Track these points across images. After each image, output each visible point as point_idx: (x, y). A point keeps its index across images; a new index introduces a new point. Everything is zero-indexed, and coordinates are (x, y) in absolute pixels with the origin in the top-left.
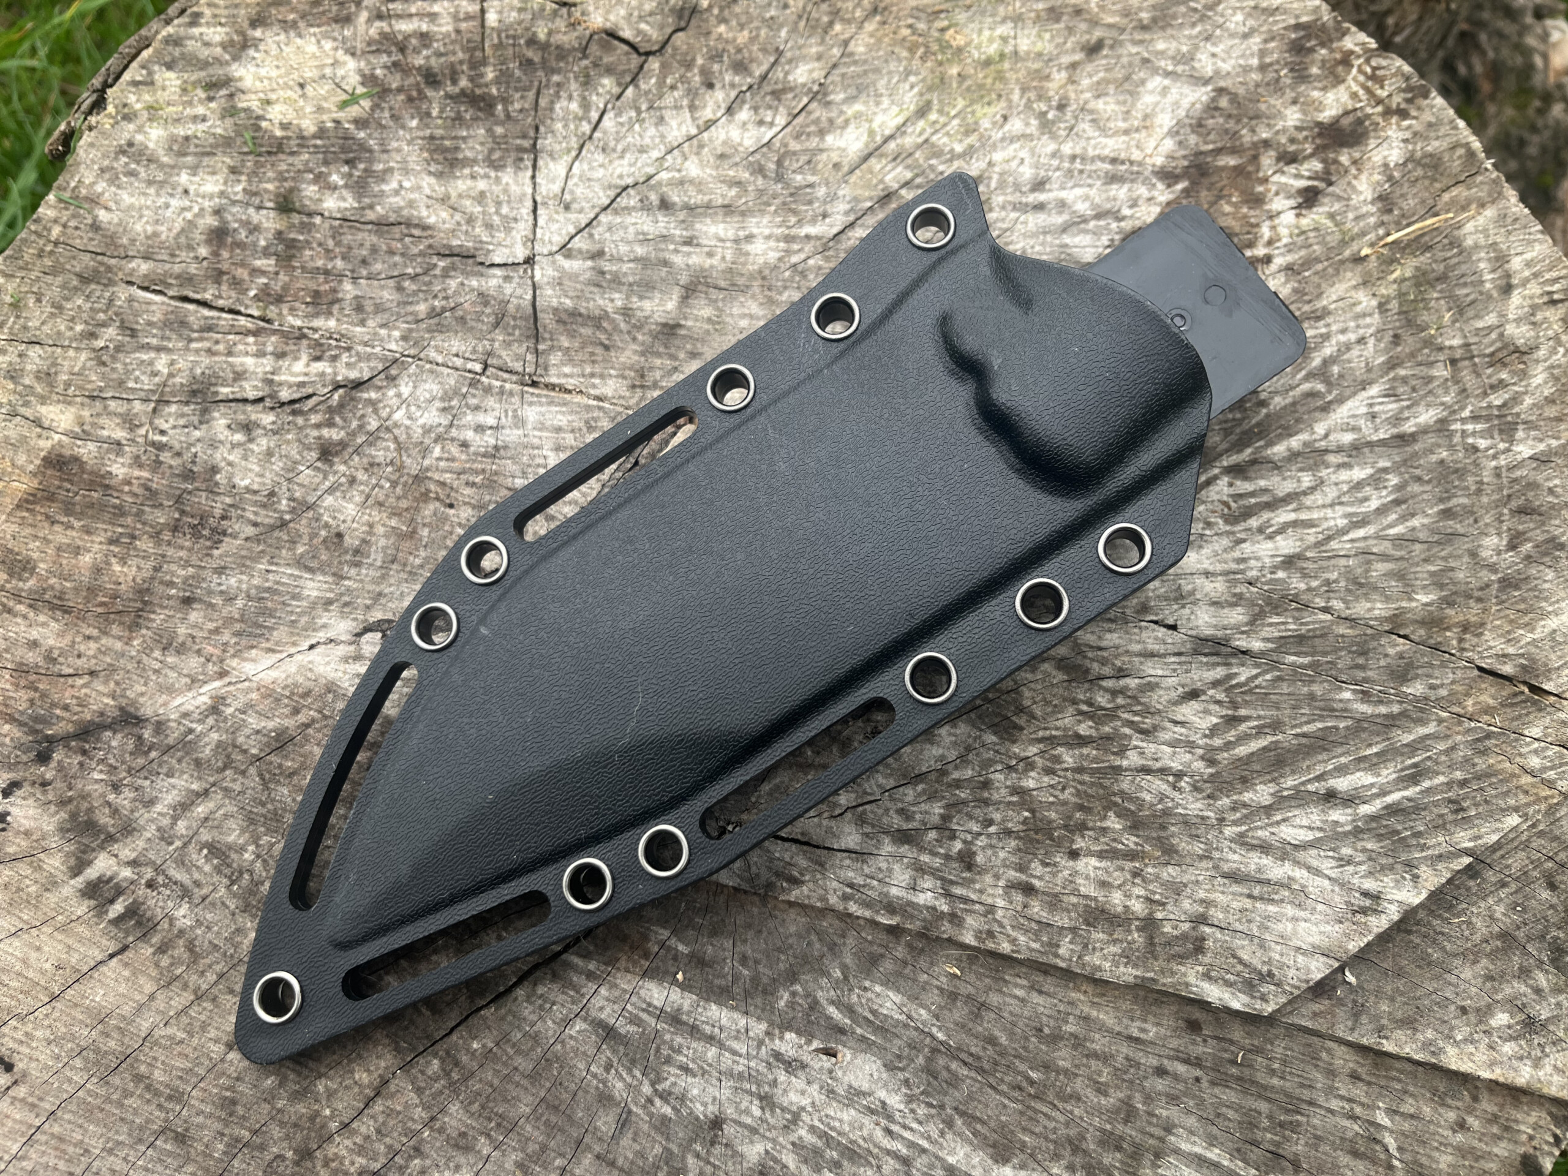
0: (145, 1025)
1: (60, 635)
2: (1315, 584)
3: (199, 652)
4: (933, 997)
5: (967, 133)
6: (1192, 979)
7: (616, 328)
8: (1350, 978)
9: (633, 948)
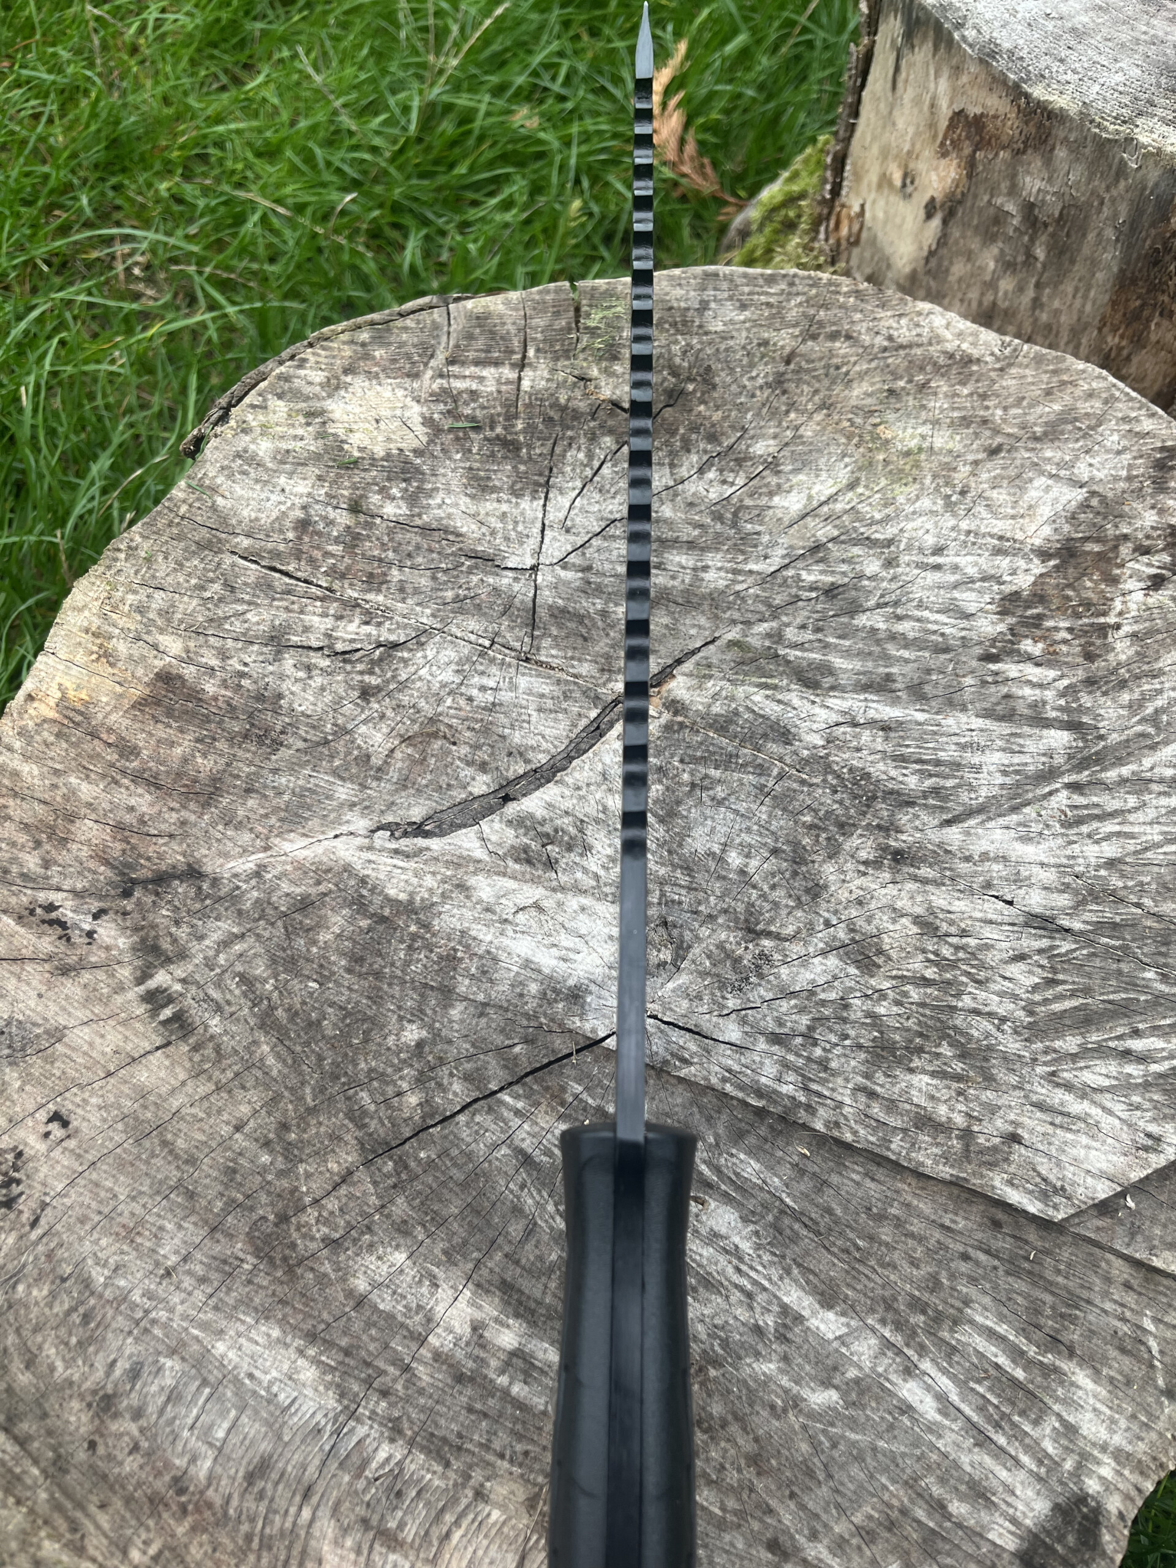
0: (175, 1104)
1: (152, 805)
2: (1130, 883)
3: (251, 830)
4: (786, 1171)
5: (886, 505)
6: (997, 1183)
7: (594, 625)
8: (1130, 1203)
9: (553, 1097)
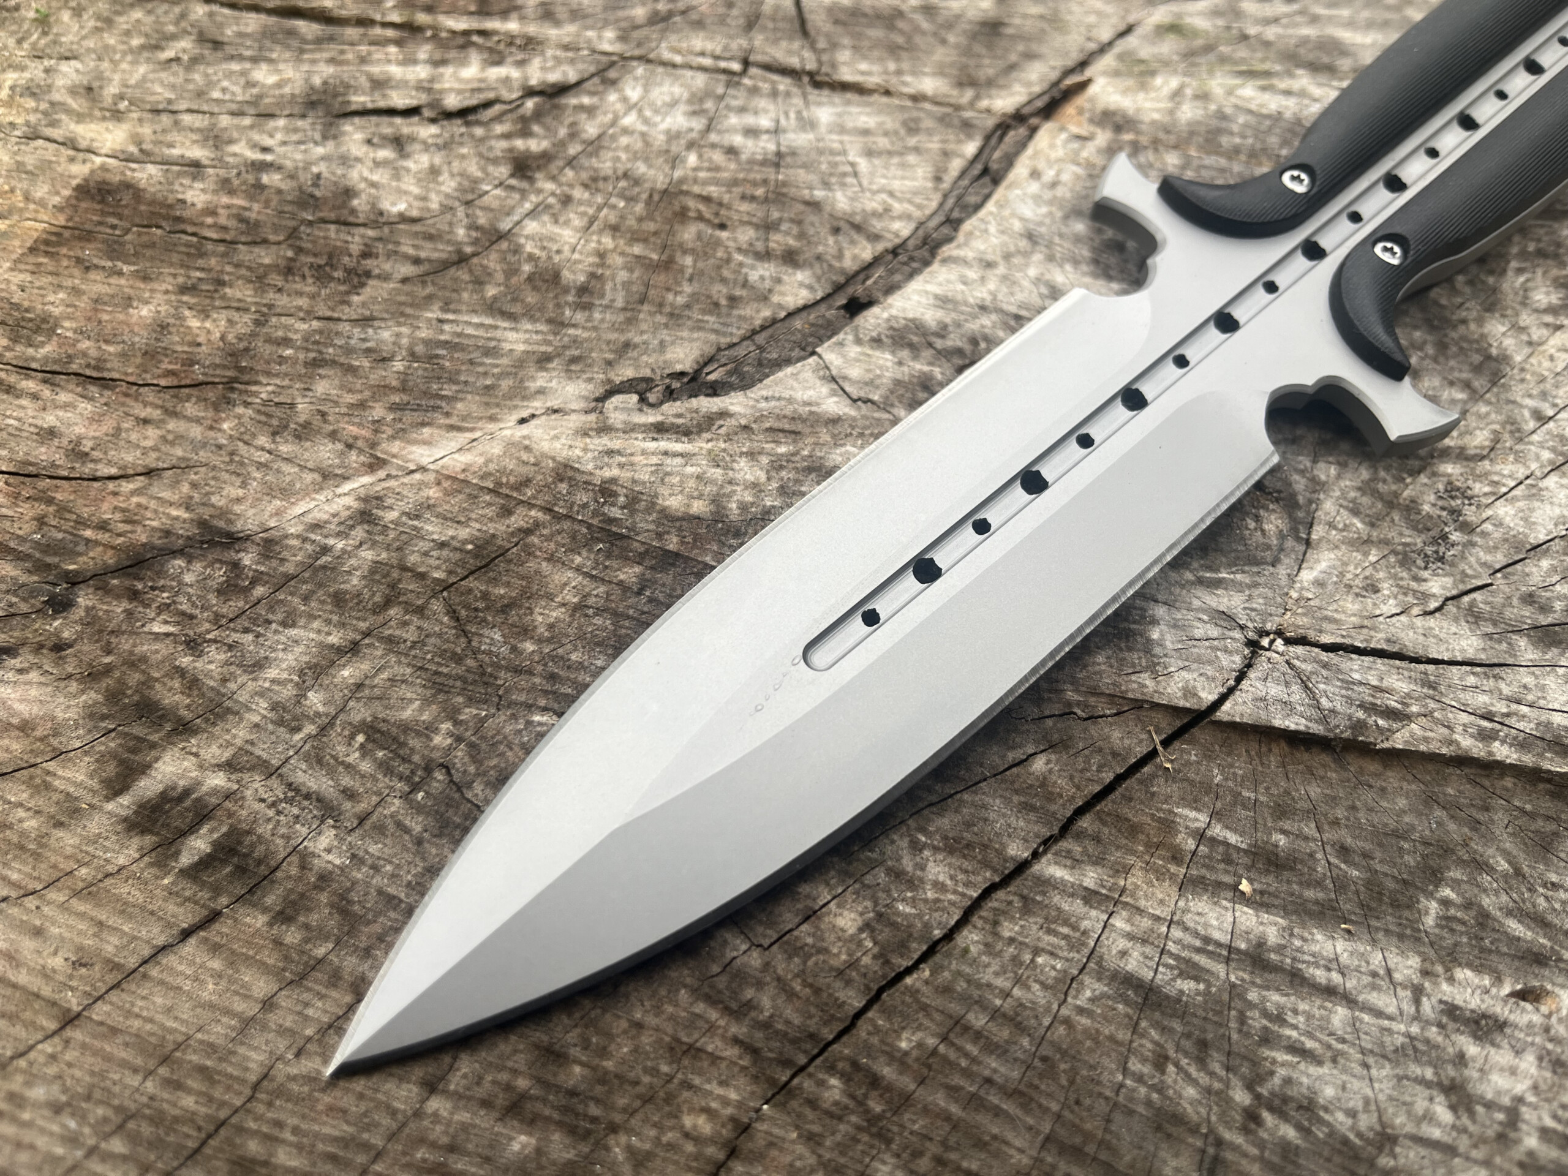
1: (95, 420)
3: (333, 436)
